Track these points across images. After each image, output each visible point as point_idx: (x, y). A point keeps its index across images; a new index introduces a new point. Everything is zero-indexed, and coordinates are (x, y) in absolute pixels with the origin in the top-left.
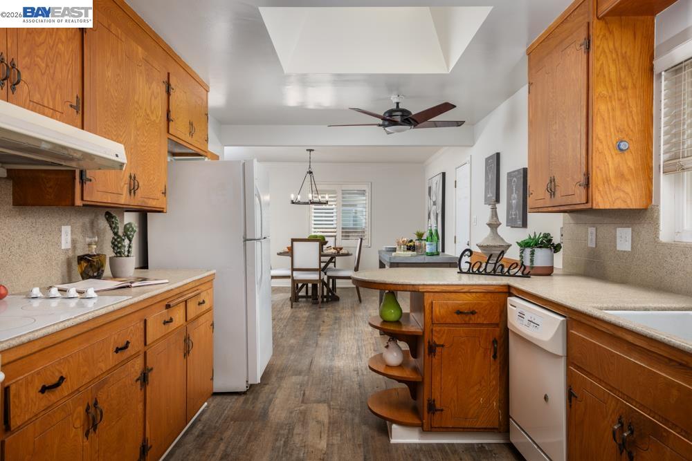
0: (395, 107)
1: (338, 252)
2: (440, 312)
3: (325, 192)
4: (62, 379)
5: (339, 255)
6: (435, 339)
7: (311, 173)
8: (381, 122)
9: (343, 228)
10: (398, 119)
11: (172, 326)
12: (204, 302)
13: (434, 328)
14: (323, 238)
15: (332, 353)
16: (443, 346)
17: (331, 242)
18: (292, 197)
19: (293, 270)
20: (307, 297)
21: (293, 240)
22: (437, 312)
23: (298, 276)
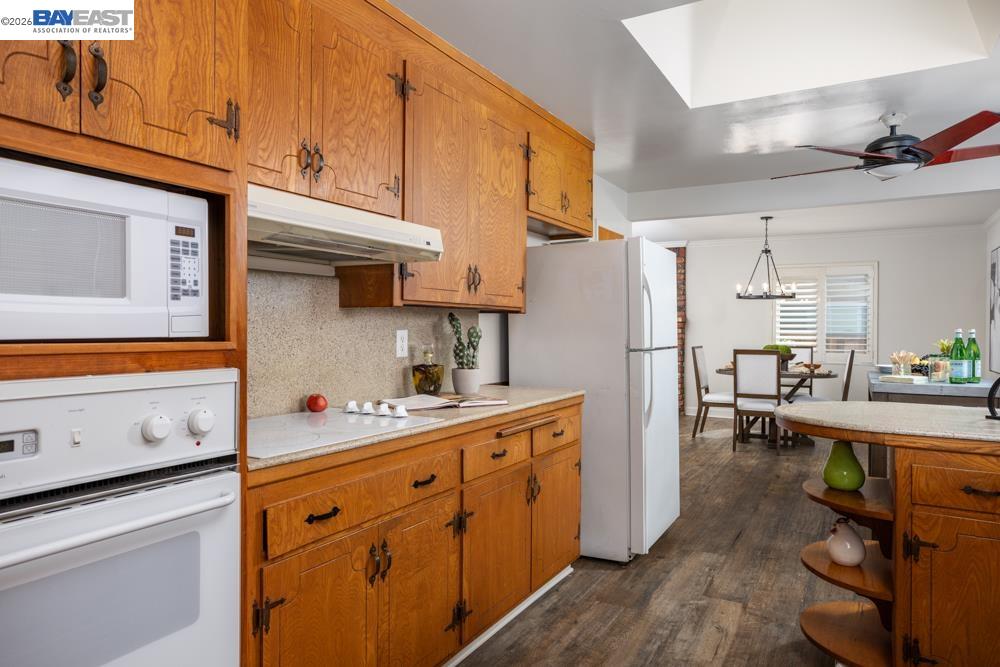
0: (887, 133)
1: (812, 372)
2: (927, 485)
3: (789, 280)
4: (336, 511)
5: (812, 375)
6: (917, 531)
7: (767, 251)
8: (861, 162)
9: (828, 335)
10: (891, 153)
11: (506, 461)
12: (562, 433)
13: (915, 513)
14: (788, 349)
15: (776, 527)
16: (934, 546)
17: (802, 356)
18: (739, 289)
19: (737, 395)
20: (762, 436)
21: (737, 352)
22: (922, 485)
23: (745, 404)
